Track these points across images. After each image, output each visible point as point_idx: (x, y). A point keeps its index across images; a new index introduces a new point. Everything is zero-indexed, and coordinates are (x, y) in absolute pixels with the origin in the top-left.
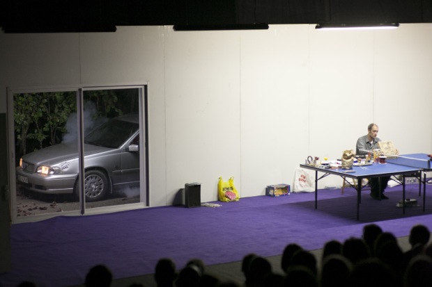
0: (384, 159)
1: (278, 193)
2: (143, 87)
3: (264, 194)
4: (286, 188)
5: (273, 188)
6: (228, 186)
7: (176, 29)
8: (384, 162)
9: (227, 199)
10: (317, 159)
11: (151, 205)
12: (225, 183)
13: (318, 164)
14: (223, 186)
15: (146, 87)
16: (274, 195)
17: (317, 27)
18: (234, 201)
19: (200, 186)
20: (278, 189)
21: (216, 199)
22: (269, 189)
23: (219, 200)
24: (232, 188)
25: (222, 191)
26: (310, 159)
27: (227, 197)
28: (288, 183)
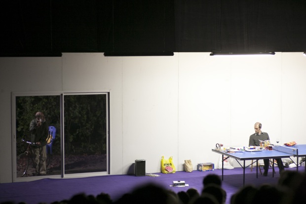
0: (271, 147)
1: (205, 169)
2: (107, 94)
3: (196, 169)
4: (212, 166)
5: (201, 166)
6: (169, 163)
7: (106, 55)
8: (271, 149)
9: (166, 172)
10: (222, 146)
11: (111, 174)
12: (166, 161)
13: (222, 149)
14: (164, 163)
15: (109, 93)
16: (201, 171)
17: (211, 55)
18: (172, 173)
19: (145, 162)
20: (205, 166)
21: (159, 171)
22: (199, 166)
23: (162, 172)
24: (171, 164)
25: (163, 166)
26: (218, 146)
27: (167, 170)
28: (213, 163)
